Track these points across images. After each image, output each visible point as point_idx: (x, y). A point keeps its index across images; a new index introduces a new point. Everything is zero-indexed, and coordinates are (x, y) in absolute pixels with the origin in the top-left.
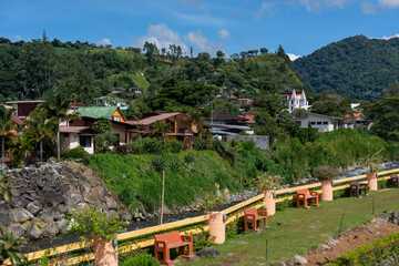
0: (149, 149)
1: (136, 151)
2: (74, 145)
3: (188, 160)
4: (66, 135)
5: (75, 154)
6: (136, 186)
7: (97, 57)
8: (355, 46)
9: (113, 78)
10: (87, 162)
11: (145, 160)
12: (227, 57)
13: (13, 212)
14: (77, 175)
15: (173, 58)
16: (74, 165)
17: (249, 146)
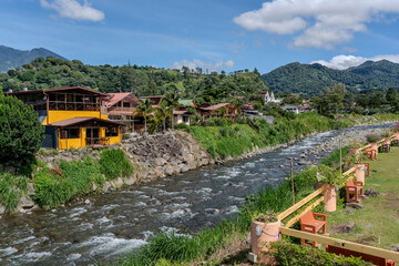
0: (218, 124)
1: (211, 125)
2: (180, 121)
3: (236, 129)
4: (176, 115)
5: (181, 127)
6: (215, 144)
7: (157, 74)
8: (294, 67)
9: (165, 85)
10: (188, 131)
11: (216, 129)
12: (227, 74)
13: (157, 159)
14: (184, 138)
15: (198, 75)
16: (182, 133)
17: (263, 122)
